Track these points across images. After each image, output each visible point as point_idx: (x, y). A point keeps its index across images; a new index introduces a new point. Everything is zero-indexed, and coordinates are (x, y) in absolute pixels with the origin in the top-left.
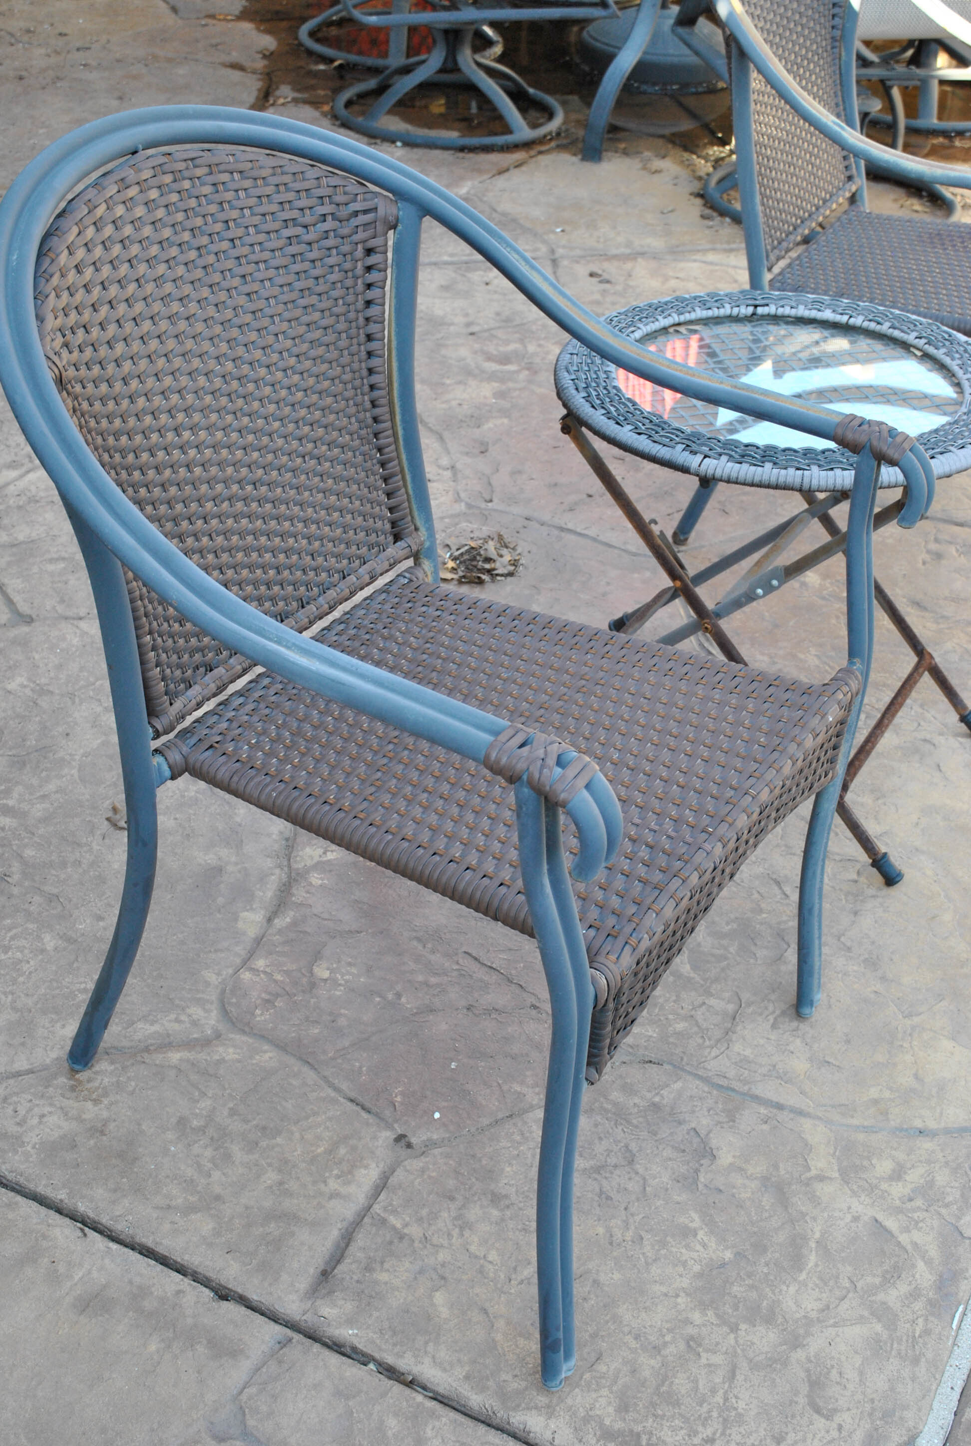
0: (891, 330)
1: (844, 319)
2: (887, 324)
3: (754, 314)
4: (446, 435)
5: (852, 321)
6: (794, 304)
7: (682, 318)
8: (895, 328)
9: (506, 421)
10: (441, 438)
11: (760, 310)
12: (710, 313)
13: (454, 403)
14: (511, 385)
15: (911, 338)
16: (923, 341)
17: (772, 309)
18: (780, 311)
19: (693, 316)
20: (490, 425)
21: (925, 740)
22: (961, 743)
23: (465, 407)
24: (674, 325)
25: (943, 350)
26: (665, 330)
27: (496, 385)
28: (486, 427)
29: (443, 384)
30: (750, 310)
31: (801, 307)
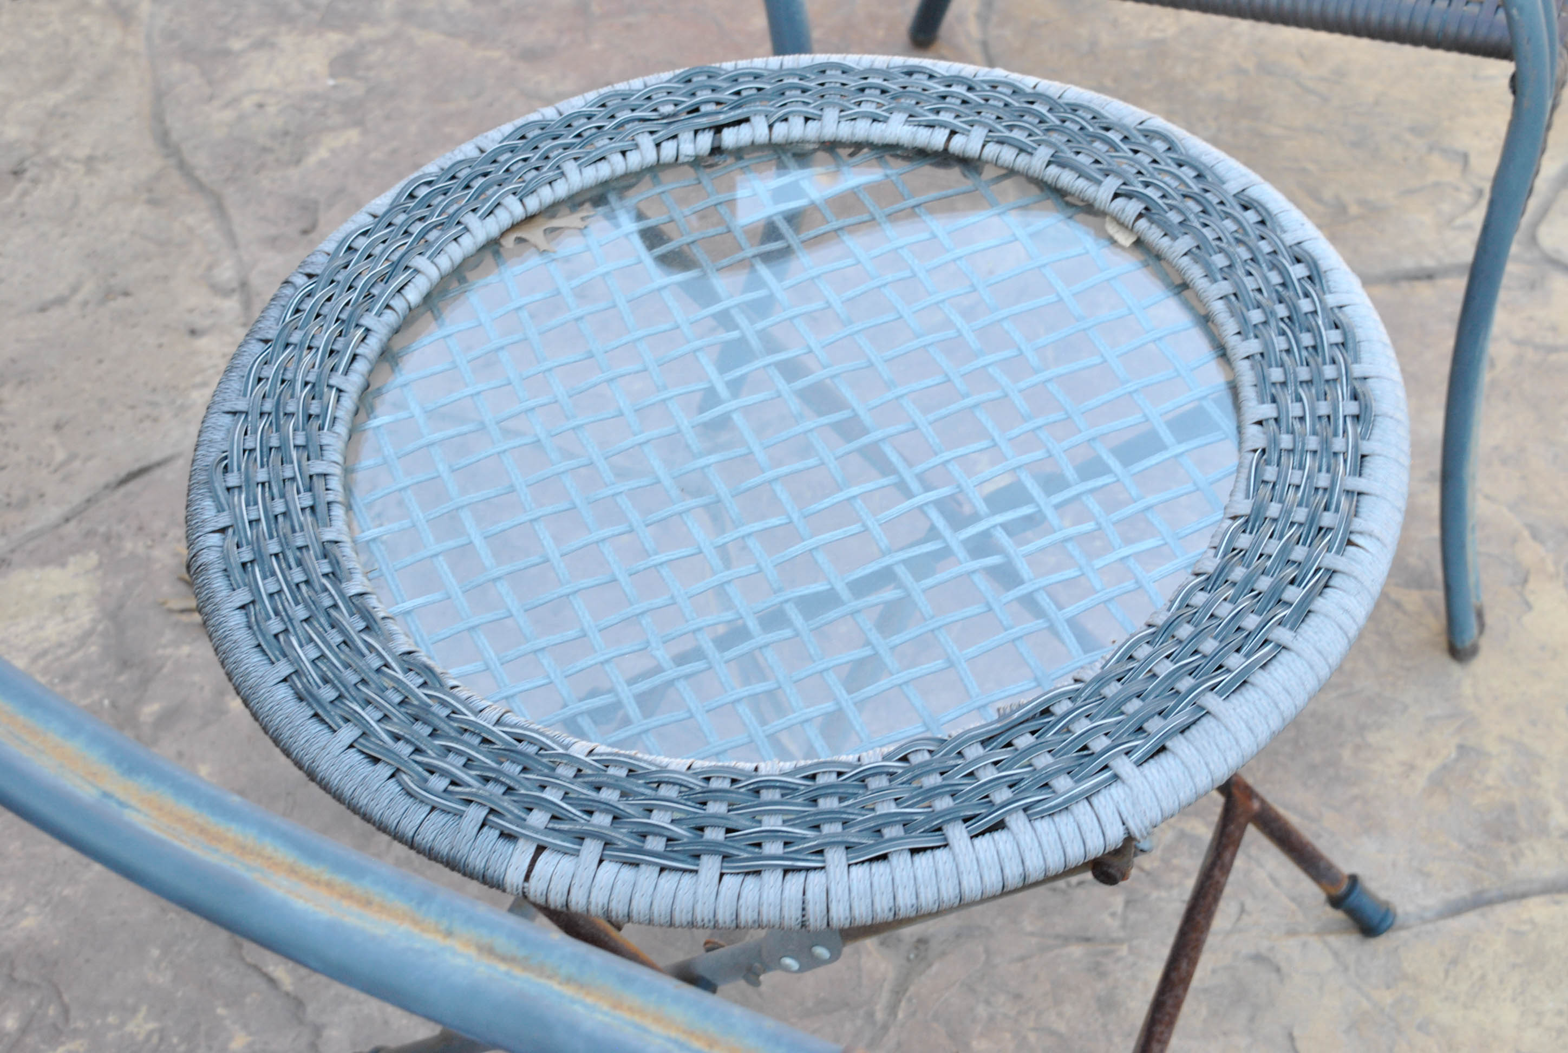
0: (1053, 170)
1: (937, 139)
2: (1044, 153)
3: (716, 150)
4: (231, 195)
5: (957, 144)
6: (810, 110)
7: (533, 204)
8: (1063, 165)
9: (353, 135)
10: (219, 209)
11: (730, 137)
12: (603, 171)
13: (248, 104)
14: (367, 32)
15: (1102, 193)
16: (1134, 207)
17: (757, 131)
18: (780, 131)
19: (561, 189)
20: (322, 153)
21: (1258, 958)
22: (1336, 955)
23: (271, 110)
24: (514, 226)
25: (1186, 242)
26: (493, 246)
27: (334, 37)
28: (312, 160)
29: (227, 53)
30: (706, 140)
31: (831, 115)
